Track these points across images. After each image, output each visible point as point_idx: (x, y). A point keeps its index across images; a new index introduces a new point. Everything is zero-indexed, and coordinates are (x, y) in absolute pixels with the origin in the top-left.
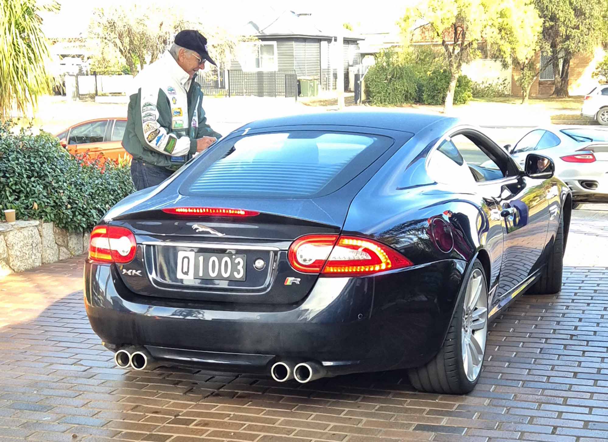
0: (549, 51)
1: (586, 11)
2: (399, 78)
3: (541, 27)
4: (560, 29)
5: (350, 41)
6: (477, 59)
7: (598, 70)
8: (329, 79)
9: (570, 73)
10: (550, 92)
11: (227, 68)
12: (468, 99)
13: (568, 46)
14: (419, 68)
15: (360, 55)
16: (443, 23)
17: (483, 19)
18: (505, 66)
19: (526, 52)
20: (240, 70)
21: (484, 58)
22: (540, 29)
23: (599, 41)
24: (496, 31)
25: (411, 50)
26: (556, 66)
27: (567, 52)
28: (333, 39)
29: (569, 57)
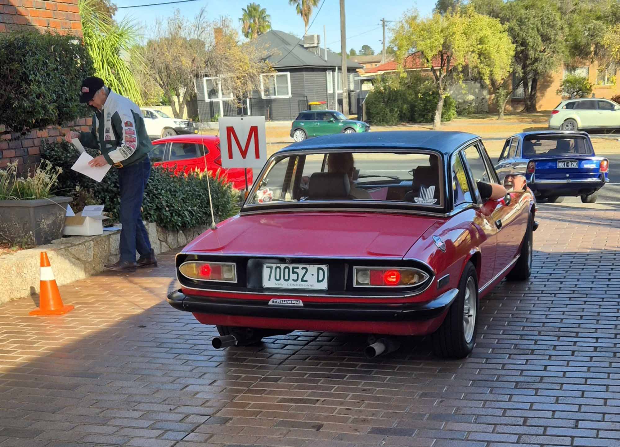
0: (521, 72)
1: (551, 36)
2: (394, 100)
3: (514, 51)
4: (530, 53)
5: (351, 70)
6: (461, 82)
7: (562, 88)
8: (334, 103)
9: (537, 91)
10: (521, 108)
11: (249, 97)
12: (453, 116)
13: (537, 68)
14: (411, 91)
15: (360, 81)
16: (432, 51)
17: (465, 46)
18: (483, 87)
19: (502, 73)
20: (260, 98)
21: (466, 80)
22: (513, 53)
23: (562, 63)
24: (476, 56)
25: (405, 75)
26: (526, 86)
27: (536, 73)
28: (337, 68)
29: (537, 78)
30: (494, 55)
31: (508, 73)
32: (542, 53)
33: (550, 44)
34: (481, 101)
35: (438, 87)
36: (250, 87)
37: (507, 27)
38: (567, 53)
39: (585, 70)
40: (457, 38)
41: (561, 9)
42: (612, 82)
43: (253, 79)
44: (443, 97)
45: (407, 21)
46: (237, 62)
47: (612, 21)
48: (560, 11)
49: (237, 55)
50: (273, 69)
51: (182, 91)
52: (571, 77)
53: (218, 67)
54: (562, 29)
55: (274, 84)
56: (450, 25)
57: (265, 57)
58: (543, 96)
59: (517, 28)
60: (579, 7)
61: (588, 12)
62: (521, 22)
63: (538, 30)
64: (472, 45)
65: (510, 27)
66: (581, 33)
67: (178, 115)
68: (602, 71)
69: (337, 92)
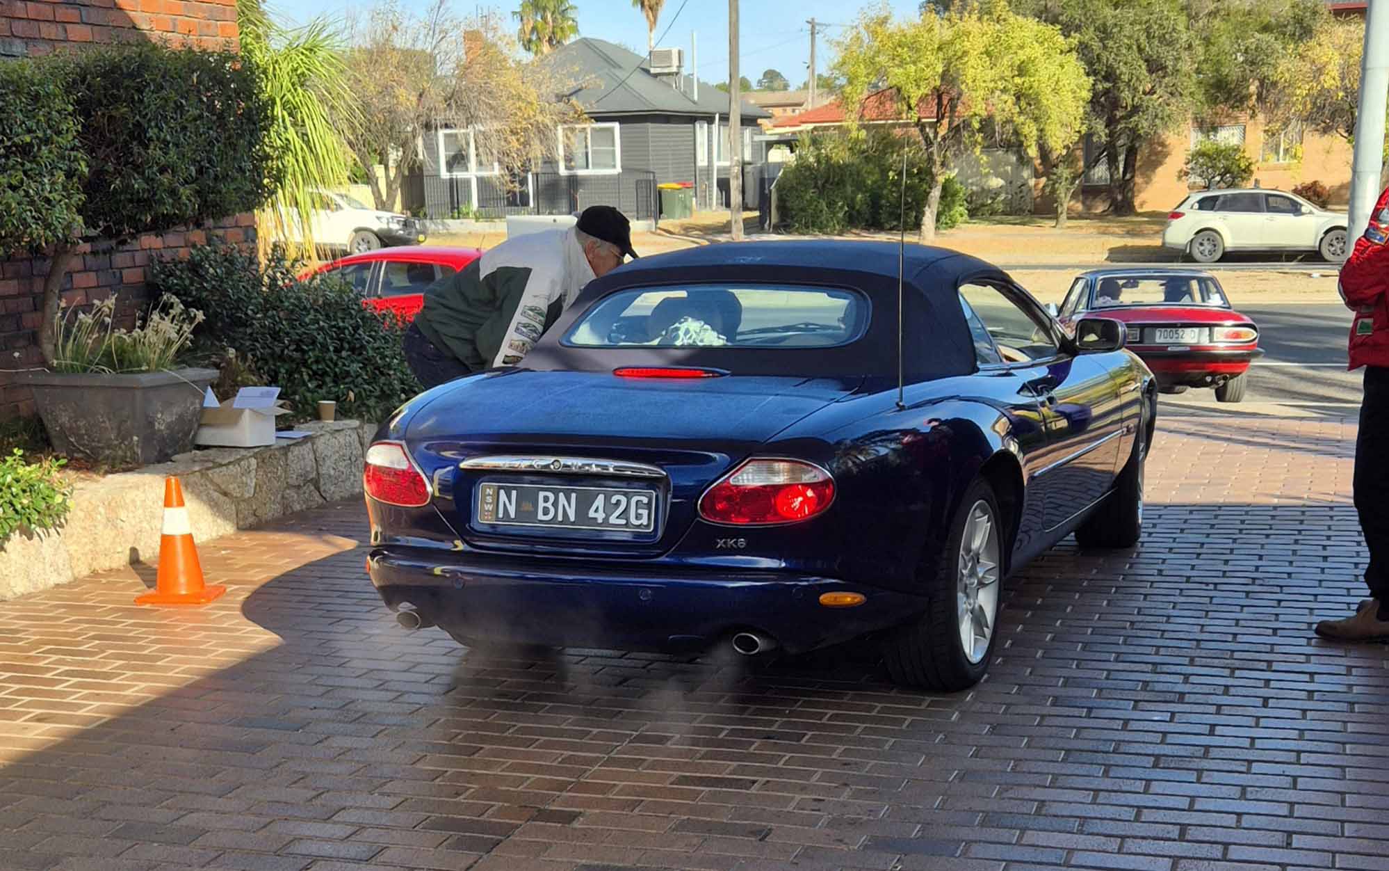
0: (1102, 134)
1: (1168, 63)
2: (838, 184)
3: (1089, 91)
5: (749, 121)
6: (978, 150)
7: (1189, 166)
8: (710, 187)
9: (1137, 173)
10: (1100, 208)
11: (534, 170)
12: (960, 219)
13: (1137, 125)
14: (871, 166)
15: (764, 144)
16: (919, 89)
17: (988, 78)
18: (1023, 160)
19: (1063, 136)
20: (556, 173)
21: (987, 149)
22: (1087, 95)
23: (1189, 116)
24: (1011, 99)
25: (863, 134)
26: (1112, 161)
27: (1135, 135)
28: (717, 117)
29: (1137, 145)
30: (1048, 99)
31: (1078, 135)
32: (1148, 97)
33: (1164, 77)
34: (1018, 191)
35: (930, 159)
36: (537, 150)
37: (1076, 42)
38: (1200, 96)
39: (1237, 131)
40: (972, 62)
41: (1187, 9)
42: (1295, 157)
43: (544, 135)
44: (941, 179)
45: (867, 27)
46: (511, 101)
47: (1294, 34)
48: (1185, 12)
49: (514, 87)
50: (586, 116)
51: (394, 155)
52: (1208, 146)
53: (472, 110)
54: (1190, 47)
55: (586, 147)
56: (958, 36)
57: (568, 93)
58: (1147, 183)
59: (1096, 45)
60: (1226, 6)
61: (1244, 15)
62: (1105, 33)
63: (1140, 50)
64: (1002, 78)
65: (1081, 43)
66: (1229, 58)
67: (382, 205)
68: (1273, 134)
69: (717, 164)
